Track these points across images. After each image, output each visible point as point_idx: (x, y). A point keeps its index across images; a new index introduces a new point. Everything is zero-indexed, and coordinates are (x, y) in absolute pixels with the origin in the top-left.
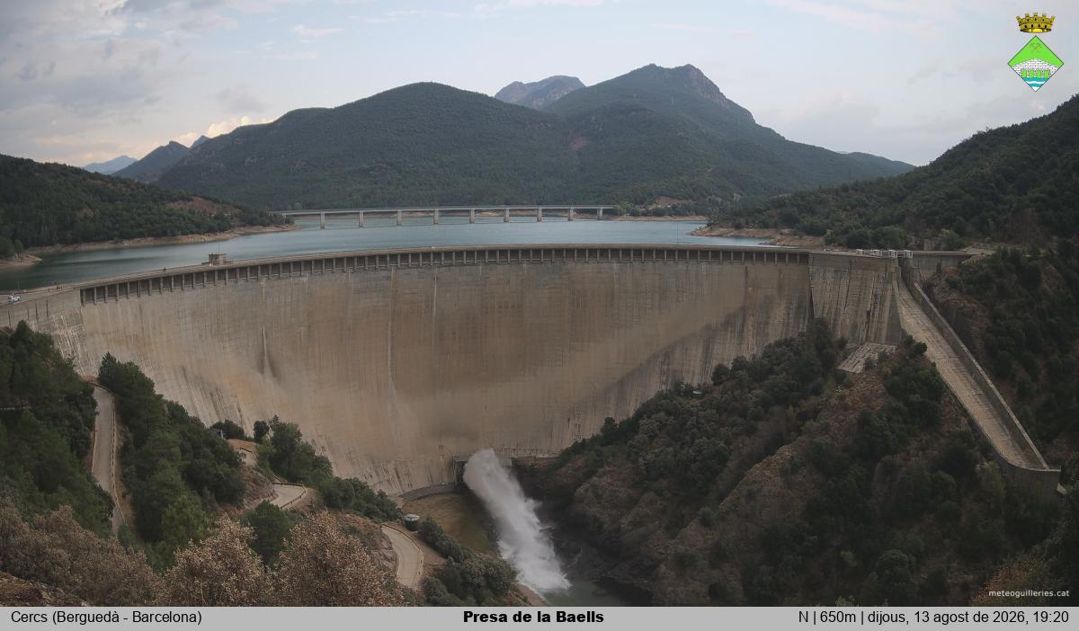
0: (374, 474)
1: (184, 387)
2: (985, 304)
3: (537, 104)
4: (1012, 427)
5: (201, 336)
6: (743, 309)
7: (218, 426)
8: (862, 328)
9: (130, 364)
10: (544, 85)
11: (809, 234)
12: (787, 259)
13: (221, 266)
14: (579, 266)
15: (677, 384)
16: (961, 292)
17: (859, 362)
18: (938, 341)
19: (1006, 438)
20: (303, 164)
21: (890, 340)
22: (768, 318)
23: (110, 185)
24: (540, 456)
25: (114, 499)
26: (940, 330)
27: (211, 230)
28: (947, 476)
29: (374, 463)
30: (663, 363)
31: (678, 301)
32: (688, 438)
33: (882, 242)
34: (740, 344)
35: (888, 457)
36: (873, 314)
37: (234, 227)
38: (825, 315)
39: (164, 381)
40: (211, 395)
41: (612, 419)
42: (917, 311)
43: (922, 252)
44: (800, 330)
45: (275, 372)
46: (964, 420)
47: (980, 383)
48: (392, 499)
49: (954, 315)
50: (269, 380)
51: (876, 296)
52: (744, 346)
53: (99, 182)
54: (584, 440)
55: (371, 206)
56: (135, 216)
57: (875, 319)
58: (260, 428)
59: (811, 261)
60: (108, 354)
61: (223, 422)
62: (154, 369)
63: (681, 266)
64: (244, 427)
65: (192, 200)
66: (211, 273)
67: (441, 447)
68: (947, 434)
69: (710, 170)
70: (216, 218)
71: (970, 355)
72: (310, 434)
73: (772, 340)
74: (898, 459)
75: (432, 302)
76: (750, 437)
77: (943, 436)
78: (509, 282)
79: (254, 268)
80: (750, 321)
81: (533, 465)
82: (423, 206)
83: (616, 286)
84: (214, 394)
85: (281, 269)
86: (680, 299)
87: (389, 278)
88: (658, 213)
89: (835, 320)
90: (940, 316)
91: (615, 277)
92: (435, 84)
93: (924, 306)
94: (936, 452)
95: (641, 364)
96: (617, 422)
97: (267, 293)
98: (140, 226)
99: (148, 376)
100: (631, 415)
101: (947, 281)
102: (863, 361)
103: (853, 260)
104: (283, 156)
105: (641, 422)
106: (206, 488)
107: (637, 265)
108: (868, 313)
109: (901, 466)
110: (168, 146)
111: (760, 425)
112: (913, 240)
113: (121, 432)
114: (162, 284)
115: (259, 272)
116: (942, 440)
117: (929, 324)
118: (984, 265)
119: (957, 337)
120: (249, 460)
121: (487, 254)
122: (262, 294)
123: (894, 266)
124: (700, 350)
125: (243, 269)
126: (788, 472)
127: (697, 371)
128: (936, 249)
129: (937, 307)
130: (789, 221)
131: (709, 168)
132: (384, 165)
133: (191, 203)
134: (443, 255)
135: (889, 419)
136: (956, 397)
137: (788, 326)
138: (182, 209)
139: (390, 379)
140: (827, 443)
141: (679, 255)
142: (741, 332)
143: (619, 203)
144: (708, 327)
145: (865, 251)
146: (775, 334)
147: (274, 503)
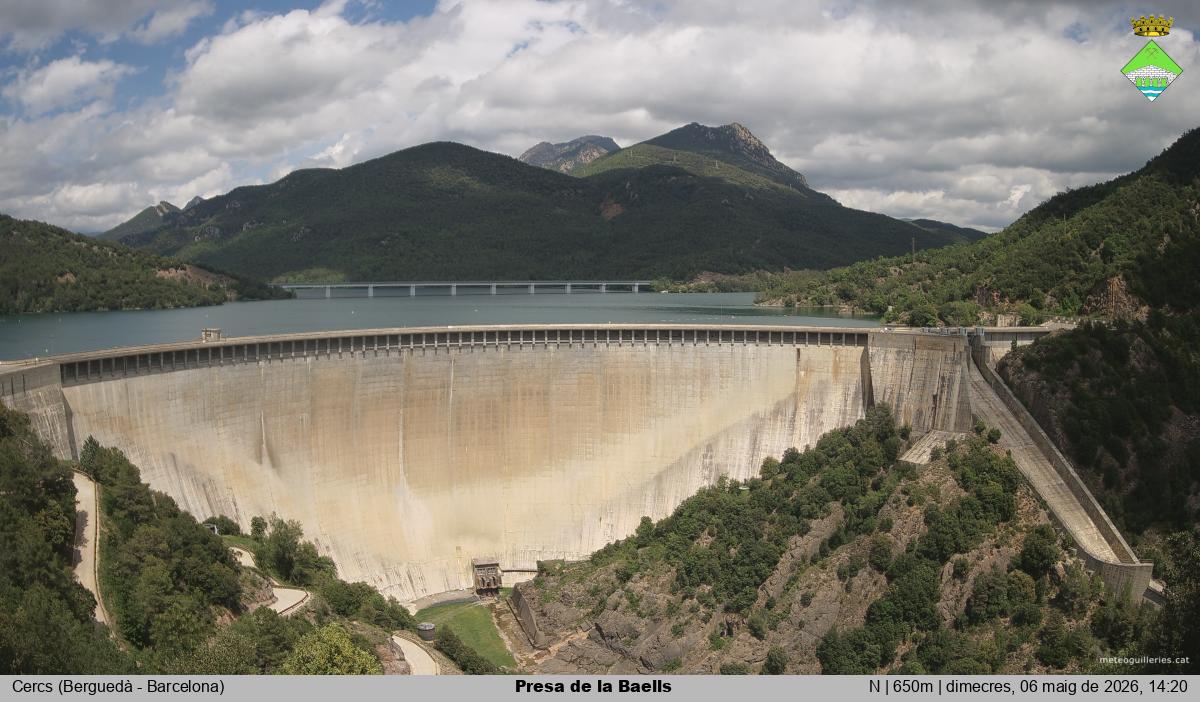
0: (384, 577)
1: (174, 476)
2: (1066, 385)
3: (565, 168)
4: (1097, 519)
5: (193, 421)
6: (795, 395)
7: (212, 521)
8: (928, 413)
9: (115, 449)
10: (574, 147)
11: (867, 310)
12: (844, 339)
13: (217, 344)
14: (613, 347)
15: (722, 479)
16: (1039, 371)
17: (924, 452)
18: (1013, 427)
19: (1091, 532)
20: (308, 230)
21: (959, 426)
22: (823, 404)
23: (95, 248)
24: (569, 559)
25: (96, 598)
26: (1016, 414)
27: (205, 303)
28: (1024, 574)
29: (383, 565)
30: (705, 456)
31: (721, 387)
32: (734, 538)
33: (950, 318)
34: (792, 435)
35: (957, 556)
36: (940, 399)
37: (231, 300)
38: (886, 401)
39: (153, 468)
40: (204, 486)
41: (648, 518)
42: (991, 394)
43: (994, 328)
44: (859, 418)
45: (275, 463)
46: (1043, 513)
47: (1062, 472)
48: (404, 605)
49: (1032, 398)
50: (266, 470)
51: (943, 378)
52: (796, 437)
53: (84, 245)
54: (618, 541)
55: (381, 280)
56: (122, 285)
57: (943, 404)
58: (258, 525)
59: (870, 341)
60: (91, 439)
61: (218, 516)
62: (141, 456)
63: (726, 347)
64: (240, 523)
65: (184, 269)
66: (204, 351)
67: (458, 548)
68: (1024, 529)
69: (758, 241)
70: (210, 288)
71: (1049, 441)
72: (314, 533)
73: (827, 429)
74: (970, 557)
75: (449, 387)
76: (802, 536)
77: (1020, 530)
78: (533, 367)
79: (251, 347)
80: (803, 409)
81: (561, 568)
82: (439, 280)
83: (653, 371)
84: (206, 486)
85: (281, 348)
86: (724, 386)
87: (400, 361)
88: (701, 290)
89: (898, 406)
90: (1015, 399)
91: (652, 360)
92: (454, 143)
93: (997, 388)
94: (1013, 550)
95: (681, 459)
96: (654, 521)
97: (266, 374)
98: (127, 295)
99: (133, 463)
100: (670, 514)
101: (1023, 359)
102: (929, 451)
103: (918, 339)
104: (284, 222)
105: (682, 521)
106: (197, 590)
107: (676, 346)
108: (935, 397)
109: (973, 565)
110: (158, 207)
111: (814, 523)
112: (986, 316)
113: (104, 524)
114: (150, 362)
115: (258, 351)
116: (1019, 535)
117: (1003, 409)
118: (1066, 340)
119: (1035, 422)
120: (247, 560)
121: (509, 334)
122: (260, 375)
123: (962, 345)
124: (747, 441)
125: (239, 348)
126: (846, 574)
127: (744, 463)
128: (1011, 325)
129: (1012, 390)
130: (846, 296)
131: (756, 238)
132: (397, 234)
133: (182, 272)
134: (461, 335)
135: (959, 515)
136: (1033, 488)
137: (845, 413)
138: (172, 278)
139: (402, 472)
140: (890, 542)
141: (723, 336)
142: (793, 421)
143: (656, 278)
144: (755, 417)
145: (932, 329)
146: (831, 422)
147: (272, 607)
